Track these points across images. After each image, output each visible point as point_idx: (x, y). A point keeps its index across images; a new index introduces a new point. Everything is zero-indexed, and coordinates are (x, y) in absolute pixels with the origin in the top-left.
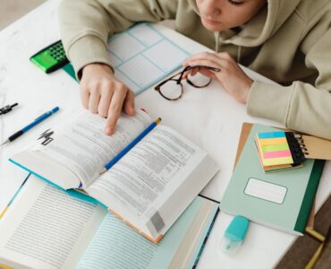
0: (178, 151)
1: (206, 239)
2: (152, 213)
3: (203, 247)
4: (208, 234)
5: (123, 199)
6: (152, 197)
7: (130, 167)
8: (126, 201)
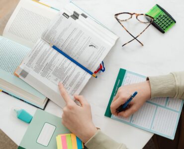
0: (71, 85)
1: (23, 101)
2: (27, 70)
3: (18, 98)
4: (26, 102)
5: (32, 55)
6: (37, 70)
7: (53, 59)
8: (31, 56)
